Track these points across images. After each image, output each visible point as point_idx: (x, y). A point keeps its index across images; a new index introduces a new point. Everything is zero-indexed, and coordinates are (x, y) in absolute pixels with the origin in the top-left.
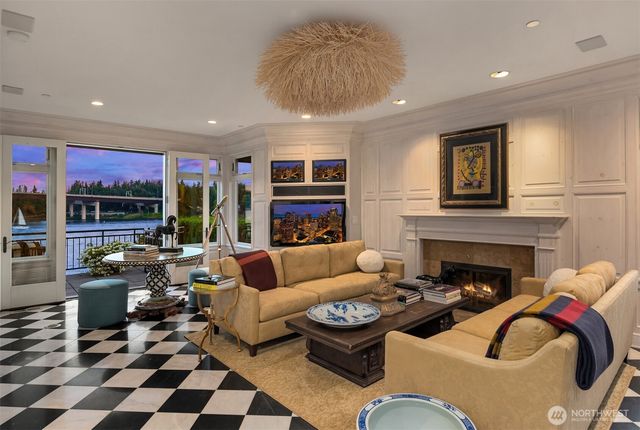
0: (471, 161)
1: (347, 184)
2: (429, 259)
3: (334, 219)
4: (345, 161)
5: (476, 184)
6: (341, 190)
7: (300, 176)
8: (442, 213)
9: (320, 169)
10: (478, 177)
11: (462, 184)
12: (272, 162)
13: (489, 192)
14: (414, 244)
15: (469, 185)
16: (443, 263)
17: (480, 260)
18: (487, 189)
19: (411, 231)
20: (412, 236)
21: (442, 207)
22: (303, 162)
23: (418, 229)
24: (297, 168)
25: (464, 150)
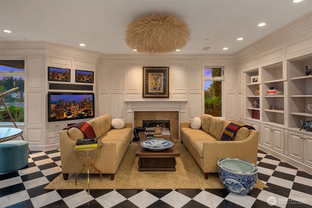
0: (156, 80)
1: (94, 85)
2: (137, 120)
3: (88, 103)
4: (93, 72)
5: (158, 88)
6: (91, 88)
7: (68, 78)
8: (144, 100)
9: (80, 75)
10: (159, 86)
11: (152, 88)
12: (49, 68)
13: (162, 92)
14: (131, 114)
15: (155, 89)
16: (143, 121)
17: (159, 118)
18: (162, 91)
19: (130, 108)
20: (130, 110)
21: (144, 97)
22: (70, 70)
23: (133, 107)
24: (66, 74)
25: (153, 75)
